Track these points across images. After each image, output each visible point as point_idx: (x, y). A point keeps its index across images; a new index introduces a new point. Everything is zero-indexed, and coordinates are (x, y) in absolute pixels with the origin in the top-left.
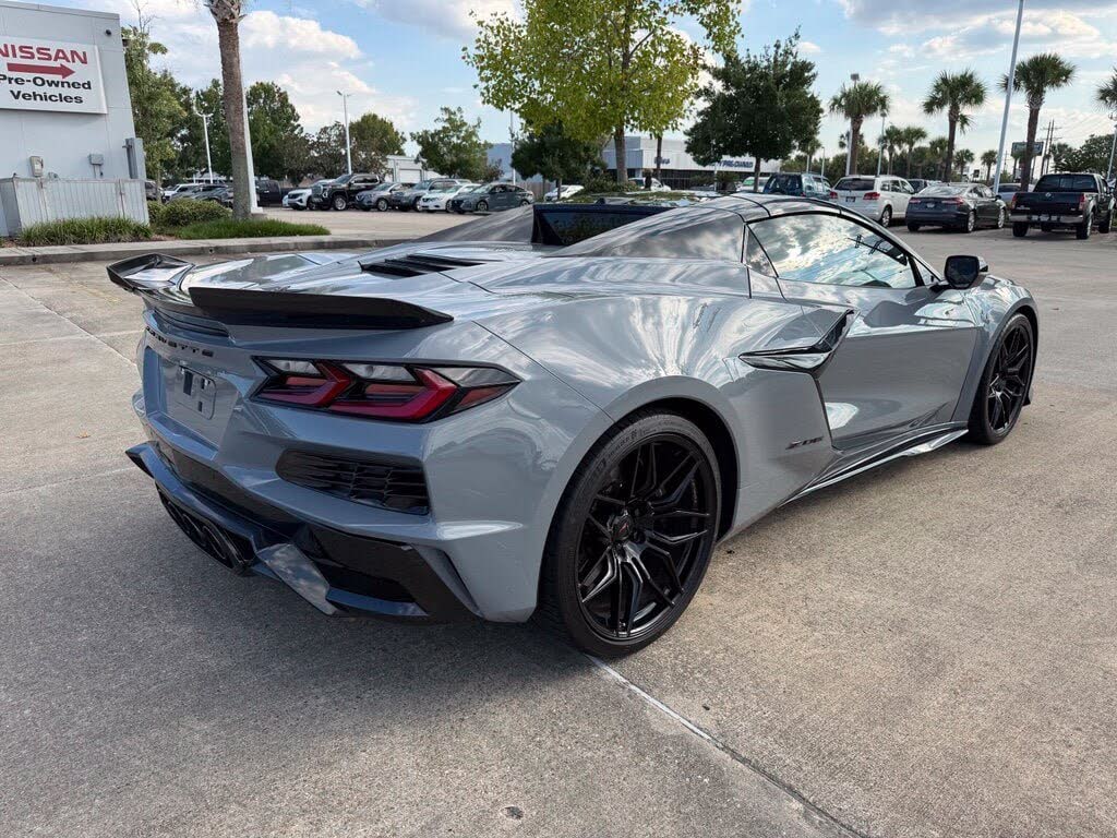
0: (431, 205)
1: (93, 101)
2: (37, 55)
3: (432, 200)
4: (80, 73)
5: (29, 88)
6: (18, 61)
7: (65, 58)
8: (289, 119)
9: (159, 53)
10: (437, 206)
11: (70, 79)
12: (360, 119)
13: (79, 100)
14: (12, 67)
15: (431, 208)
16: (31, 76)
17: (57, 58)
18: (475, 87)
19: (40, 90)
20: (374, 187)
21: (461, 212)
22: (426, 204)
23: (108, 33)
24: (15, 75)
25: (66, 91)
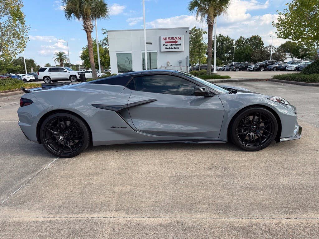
0: (289, 69)
1: (182, 48)
2: (171, 39)
3: (290, 67)
4: (179, 42)
5: (169, 47)
6: (168, 41)
7: (177, 39)
8: (261, 45)
9: (205, 34)
10: (292, 69)
11: (177, 44)
12: (285, 43)
13: (178, 48)
14: (166, 42)
15: (289, 70)
16: (169, 44)
17: (175, 39)
18: (275, 33)
19: (171, 47)
20: (274, 64)
21: (299, 71)
22: (287, 68)
23: (187, 32)
24: (166, 44)
25: (176, 46)
